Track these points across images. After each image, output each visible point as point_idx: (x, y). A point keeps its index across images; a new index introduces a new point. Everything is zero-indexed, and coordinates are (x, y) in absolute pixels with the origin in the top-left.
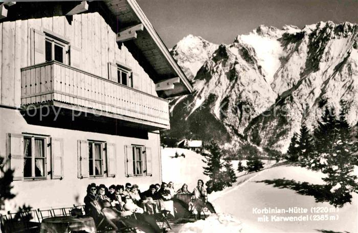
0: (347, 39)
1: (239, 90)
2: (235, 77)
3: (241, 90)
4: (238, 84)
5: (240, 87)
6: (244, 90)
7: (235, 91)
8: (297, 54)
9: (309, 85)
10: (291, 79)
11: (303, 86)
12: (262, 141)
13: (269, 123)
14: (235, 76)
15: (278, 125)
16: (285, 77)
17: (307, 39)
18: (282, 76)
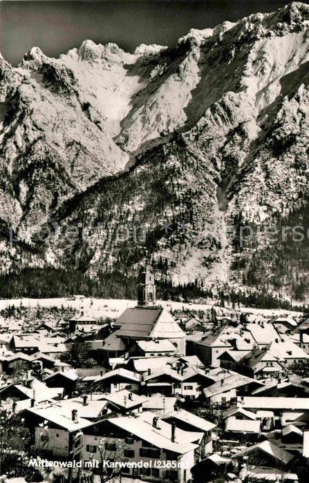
0: (301, 34)
1: (27, 140)
2: (19, 114)
3: (31, 140)
4: (25, 127)
5: (29, 131)
6: (40, 138)
7: (15, 143)
8: (177, 78)
9: (226, 116)
10: (168, 124)
11: (208, 122)
12: (97, 255)
13: (116, 207)
14: (17, 109)
15: (148, 209)
16: (153, 120)
17: (196, 51)
18: (144, 120)
